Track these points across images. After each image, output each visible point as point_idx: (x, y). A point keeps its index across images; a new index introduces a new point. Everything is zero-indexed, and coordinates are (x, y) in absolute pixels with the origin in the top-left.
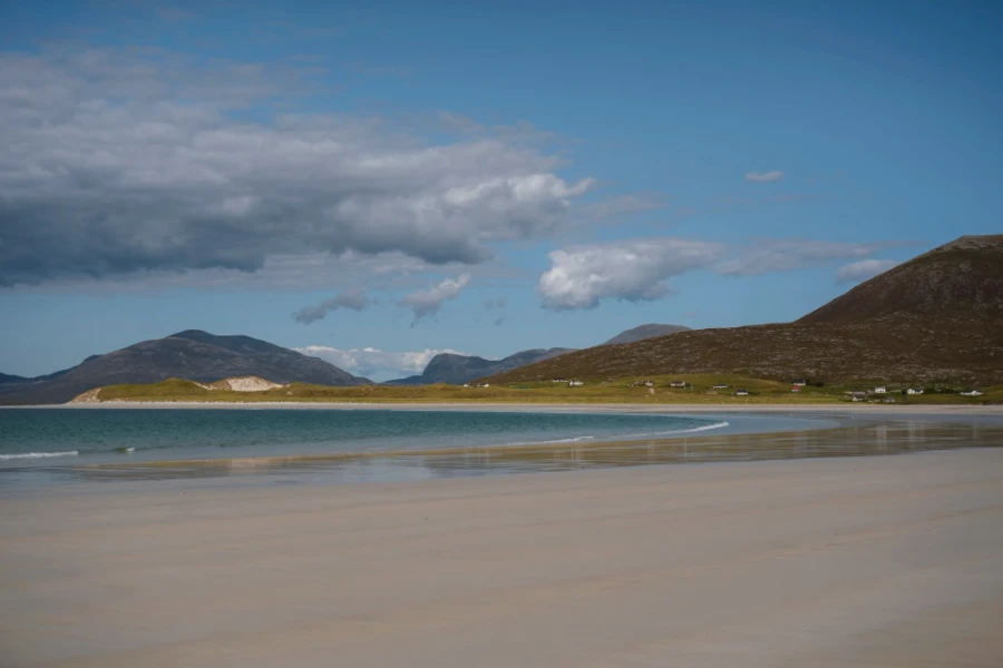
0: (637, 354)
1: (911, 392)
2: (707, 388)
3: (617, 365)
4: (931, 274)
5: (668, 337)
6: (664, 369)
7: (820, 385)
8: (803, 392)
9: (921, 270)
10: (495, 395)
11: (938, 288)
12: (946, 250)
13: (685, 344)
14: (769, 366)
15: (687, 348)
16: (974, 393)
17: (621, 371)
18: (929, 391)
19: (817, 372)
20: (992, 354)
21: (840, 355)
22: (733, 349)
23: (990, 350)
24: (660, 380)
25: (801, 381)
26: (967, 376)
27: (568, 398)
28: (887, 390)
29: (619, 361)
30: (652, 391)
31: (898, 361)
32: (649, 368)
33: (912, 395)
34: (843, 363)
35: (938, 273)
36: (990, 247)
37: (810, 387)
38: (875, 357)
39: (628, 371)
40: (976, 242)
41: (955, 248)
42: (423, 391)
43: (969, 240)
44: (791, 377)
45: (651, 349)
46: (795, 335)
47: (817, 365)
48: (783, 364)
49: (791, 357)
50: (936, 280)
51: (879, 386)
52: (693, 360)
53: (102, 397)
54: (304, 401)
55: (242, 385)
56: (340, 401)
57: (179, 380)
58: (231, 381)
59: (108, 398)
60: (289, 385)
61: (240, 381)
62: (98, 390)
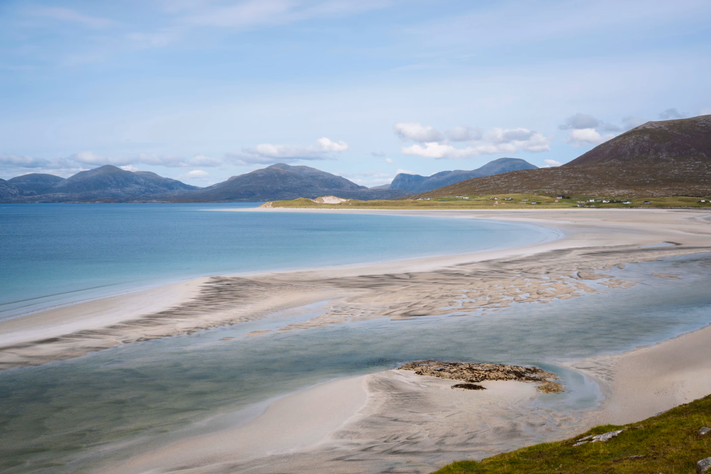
0: (493, 182)
1: (604, 201)
2: (520, 201)
3: (484, 187)
4: (631, 141)
5: (507, 174)
6: (504, 189)
7: (568, 198)
8: (560, 201)
9: (627, 139)
10: (433, 205)
11: (633, 148)
12: (640, 129)
13: (514, 177)
14: (550, 188)
15: (515, 179)
16: (628, 203)
17: (485, 190)
18: (612, 202)
19: (568, 192)
20: (648, 182)
21: (581, 183)
22: (535, 180)
23: (648, 180)
24: (501, 196)
25: (559, 196)
26: (631, 193)
27: (463, 206)
28: (595, 200)
29: (485, 185)
30: (497, 202)
31: (606, 185)
32: (497, 190)
33: (605, 203)
34: (582, 186)
35: (634, 141)
36: (660, 127)
37: (563, 199)
38: (596, 184)
39: (488, 190)
40: (654, 125)
41: (644, 127)
42: (404, 203)
43: (651, 123)
44: (557, 194)
45: (499, 180)
46: (563, 173)
47: (571, 188)
48: (556, 187)
49: (560, 184)
50: (632, 144)
51: (592, 199)
52: (517, 185)
53: (274, 206)
54: (359, 208)
55: (328, 200)
56: (373, 208)
57: (304, 199)
58: (324, 198)
59: (276, 206)
60: (348, 200)
61: (327, 198)
62: (271, 203)
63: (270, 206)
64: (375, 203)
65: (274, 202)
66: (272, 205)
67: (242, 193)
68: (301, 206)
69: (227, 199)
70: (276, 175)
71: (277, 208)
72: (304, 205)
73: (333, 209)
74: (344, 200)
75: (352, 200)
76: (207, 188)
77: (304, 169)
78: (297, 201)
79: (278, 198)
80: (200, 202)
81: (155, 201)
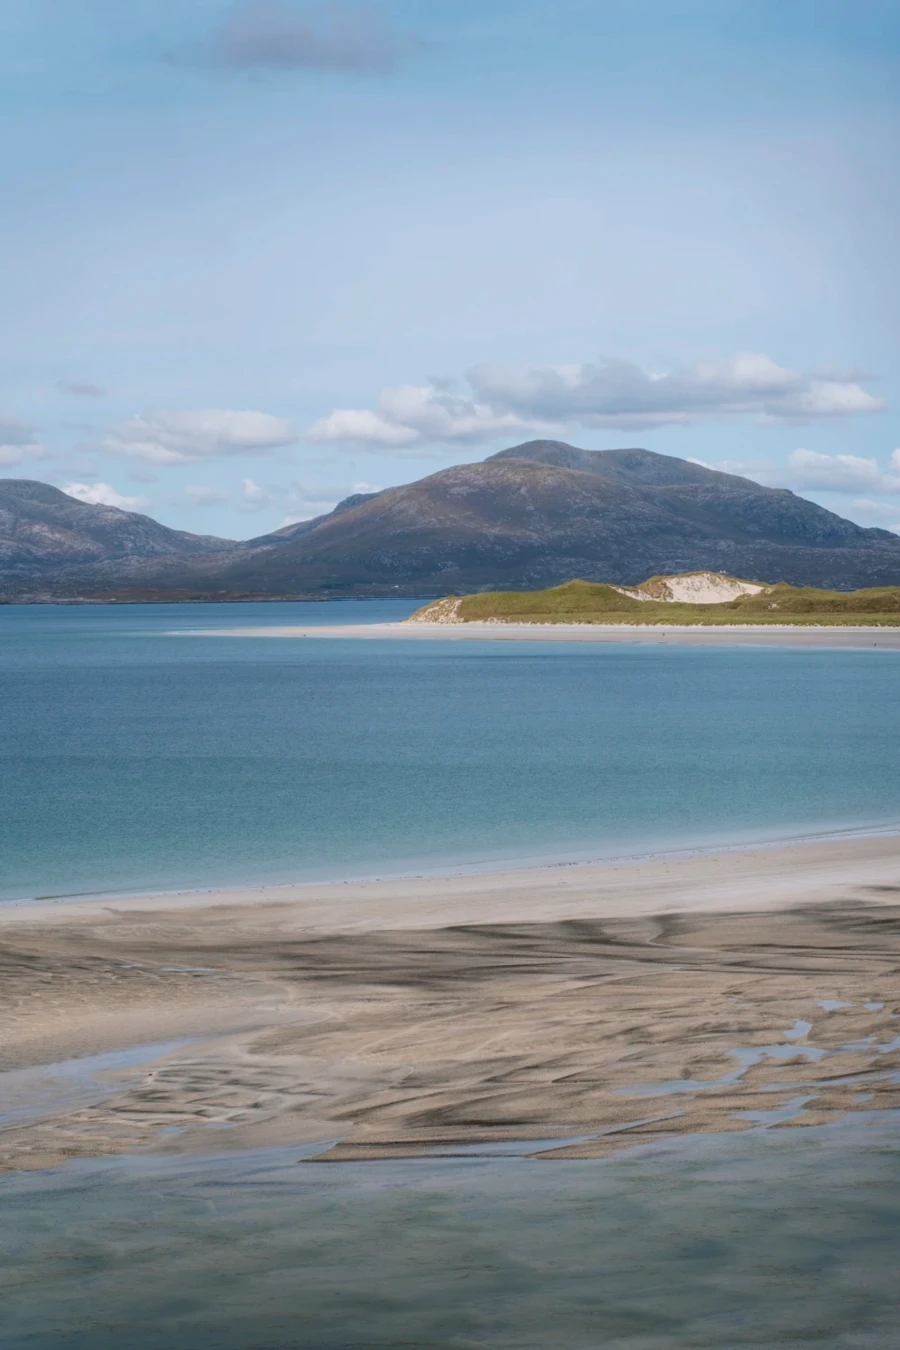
53: (466, 614)
54: (803, 623)
55: (688, 589)
56: (862, 623)
57: (588, 584)
58: (671, 583)
59: (477, 617)
60: (770, 590)
61: (686, 581)
62: (458, 603)
63: (452, 615)
64: (878, 601)
65: (469, 597)
66: (459, 613)
67: (386, 561)
68: (572, 614)
69: (328, 587)
70: (523, 490)
71: (480, 623)
72: (585, 609)
73: (699, 627)
74: (753, 590)
75: (786, 587)
76: (254, 543)
77: (640, 464)
78: (563, 592)
79: (530, 580)
80: (216, 598)
81: (46, 597)
